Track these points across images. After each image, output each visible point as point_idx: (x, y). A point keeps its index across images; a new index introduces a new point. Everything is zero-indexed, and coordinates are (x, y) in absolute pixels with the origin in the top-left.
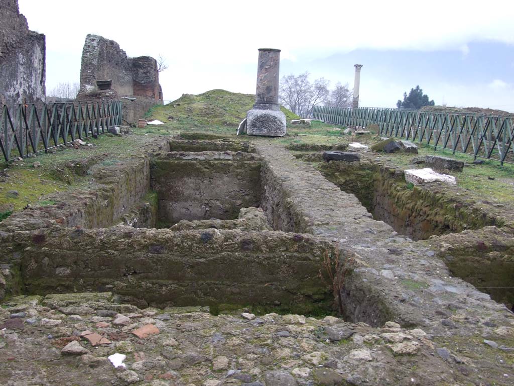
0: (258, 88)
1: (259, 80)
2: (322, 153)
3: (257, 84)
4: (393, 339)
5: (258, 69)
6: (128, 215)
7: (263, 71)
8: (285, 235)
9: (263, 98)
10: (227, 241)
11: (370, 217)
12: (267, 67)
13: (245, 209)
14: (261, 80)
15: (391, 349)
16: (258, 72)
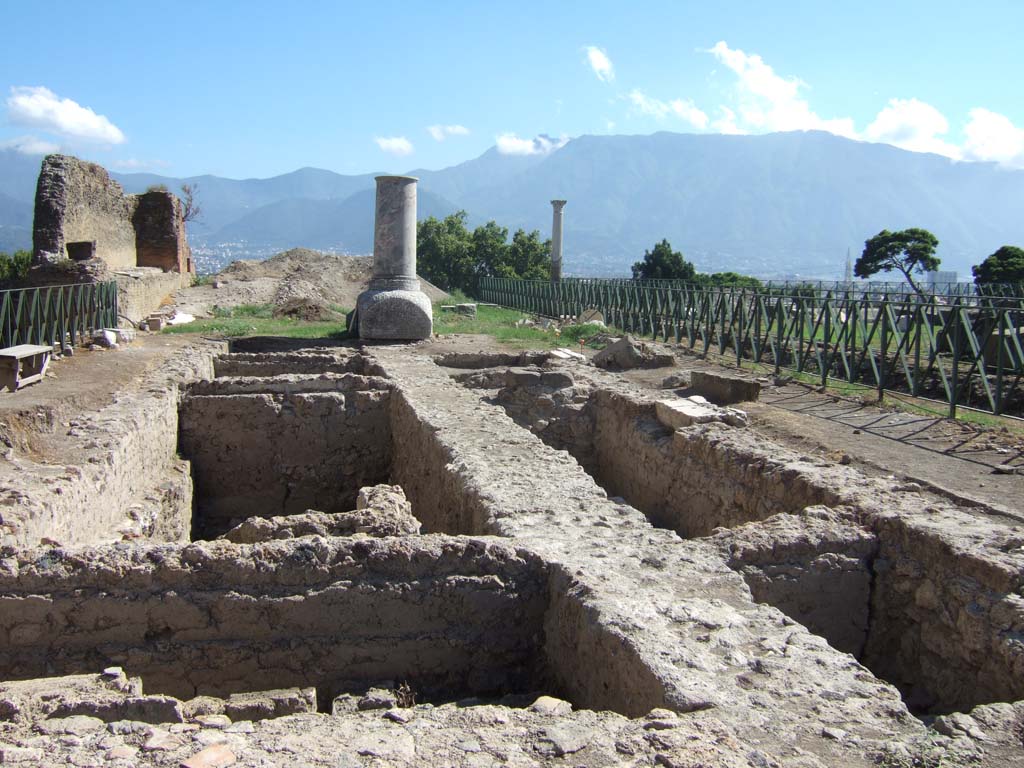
0: (377, 250)
1: (379, 235)
2: (502, 370)
3: (376, 243)
4: (671, 742)
5: (376, 215)
6: (140, 506)
7: (386, 218)
8: (452, 542)
9: (388, 268)
10: (343, 559)
11: (602, 495)
12: (393, 211)
13: (369, 489)
14: (382, 235)
15: (668, 762)
16: (377, 220)
